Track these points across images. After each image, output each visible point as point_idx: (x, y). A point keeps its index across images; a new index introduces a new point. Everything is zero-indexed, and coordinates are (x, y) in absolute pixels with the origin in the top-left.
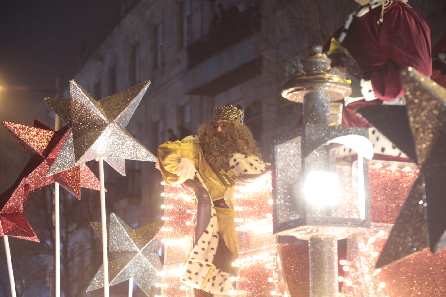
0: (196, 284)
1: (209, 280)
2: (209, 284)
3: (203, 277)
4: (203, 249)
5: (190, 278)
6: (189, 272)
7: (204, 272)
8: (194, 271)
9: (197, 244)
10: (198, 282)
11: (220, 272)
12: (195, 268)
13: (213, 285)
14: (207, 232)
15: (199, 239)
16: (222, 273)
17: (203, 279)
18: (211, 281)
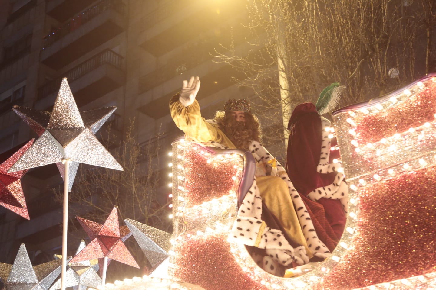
0: (251, 240)
1: (262, 237)
2: (263, 241)
3: (256, 233)
4: (249, 209)
5: (242, 235)
6: (240, 229)
7: (256, 228)
8: (245, 228)
9: (243, 203)
10: (252, 238)
11: (270, 229)
12: (245, 226)
13: (266, 241)
14: (251, 193)
15: (244, 198)
16: (272, 230)
17: (257, 235)
18: (264, 237)
